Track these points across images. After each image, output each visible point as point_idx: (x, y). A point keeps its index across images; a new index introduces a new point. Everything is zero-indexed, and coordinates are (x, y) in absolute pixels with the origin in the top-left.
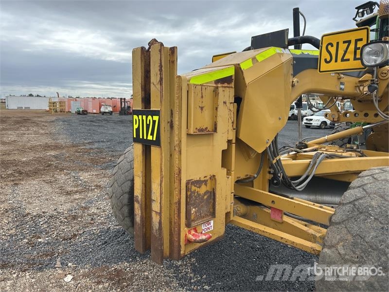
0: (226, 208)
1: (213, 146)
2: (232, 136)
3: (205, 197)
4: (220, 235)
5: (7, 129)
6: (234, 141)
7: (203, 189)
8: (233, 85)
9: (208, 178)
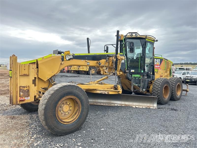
0: (35, 94)
1: (29, 78)
2: (36, 76)
3: (26, 91)
4: (32, 101)
5: (2, 79)
6: (37, 77)
7: (25, 89)
8: (36, 64)
9: (27, 86)
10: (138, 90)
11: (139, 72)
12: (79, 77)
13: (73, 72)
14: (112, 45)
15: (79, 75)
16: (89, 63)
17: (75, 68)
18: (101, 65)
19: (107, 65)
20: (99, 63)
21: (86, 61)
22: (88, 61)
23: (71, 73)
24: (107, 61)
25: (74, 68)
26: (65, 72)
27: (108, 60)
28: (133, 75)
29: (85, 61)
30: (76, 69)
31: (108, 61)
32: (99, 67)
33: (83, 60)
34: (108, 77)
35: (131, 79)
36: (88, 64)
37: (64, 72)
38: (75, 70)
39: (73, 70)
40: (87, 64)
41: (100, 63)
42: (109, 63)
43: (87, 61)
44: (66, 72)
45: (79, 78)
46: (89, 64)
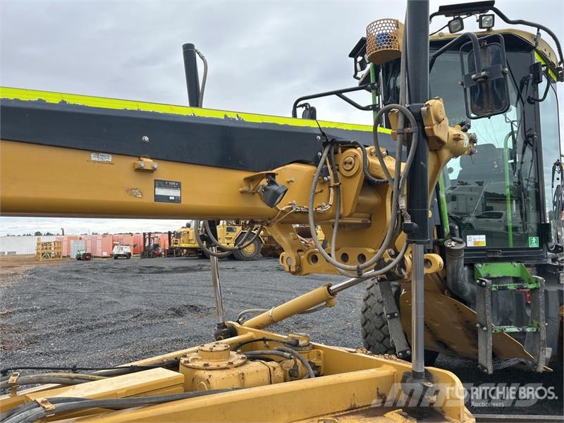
10: (522, 360)
11: (511, 246)
12: (200, 270)
13: (185, 255)
14: (339, 93)
15: (202, 262)
16: (178, 186)
17: (191, 242)
18: (282, 206)
19: (326, 203)
20: (264, 182)
21: (140, 170)
22: (166, 170)
23: (181, 256)
24: (324, 172)
25: (189, 240)
26: (160, 255)
27: (331, 172)
28: (483, 269)
29: (127, 163)
30: (193, 242)
31: (331, 177)
32: (266, 222)
33: (109, 158)
34: (333, 294)
35: (473, 295)
36: (166, 198)
37: (156, 256)
38: (192, 246)
39: (185, 248)
40: (158, 198)
41: (272, 182)
42: (337, 188)
43: (147, 163)
44: (163, 253)
45: (199, 273)
46: (173, 193)
